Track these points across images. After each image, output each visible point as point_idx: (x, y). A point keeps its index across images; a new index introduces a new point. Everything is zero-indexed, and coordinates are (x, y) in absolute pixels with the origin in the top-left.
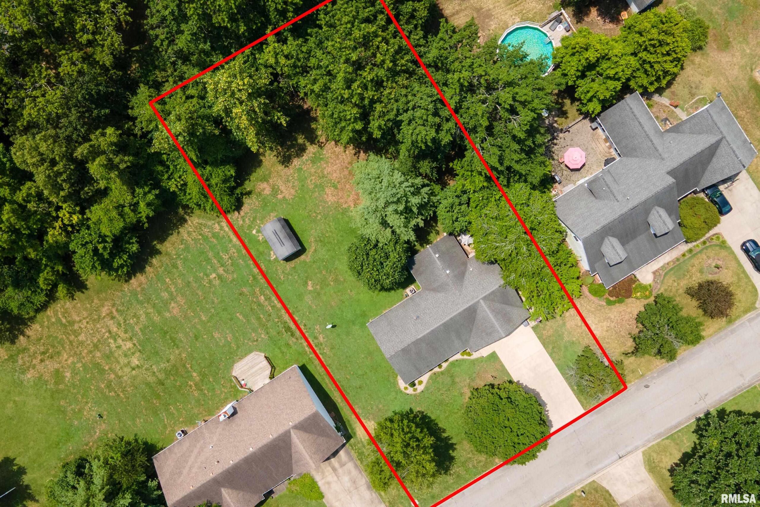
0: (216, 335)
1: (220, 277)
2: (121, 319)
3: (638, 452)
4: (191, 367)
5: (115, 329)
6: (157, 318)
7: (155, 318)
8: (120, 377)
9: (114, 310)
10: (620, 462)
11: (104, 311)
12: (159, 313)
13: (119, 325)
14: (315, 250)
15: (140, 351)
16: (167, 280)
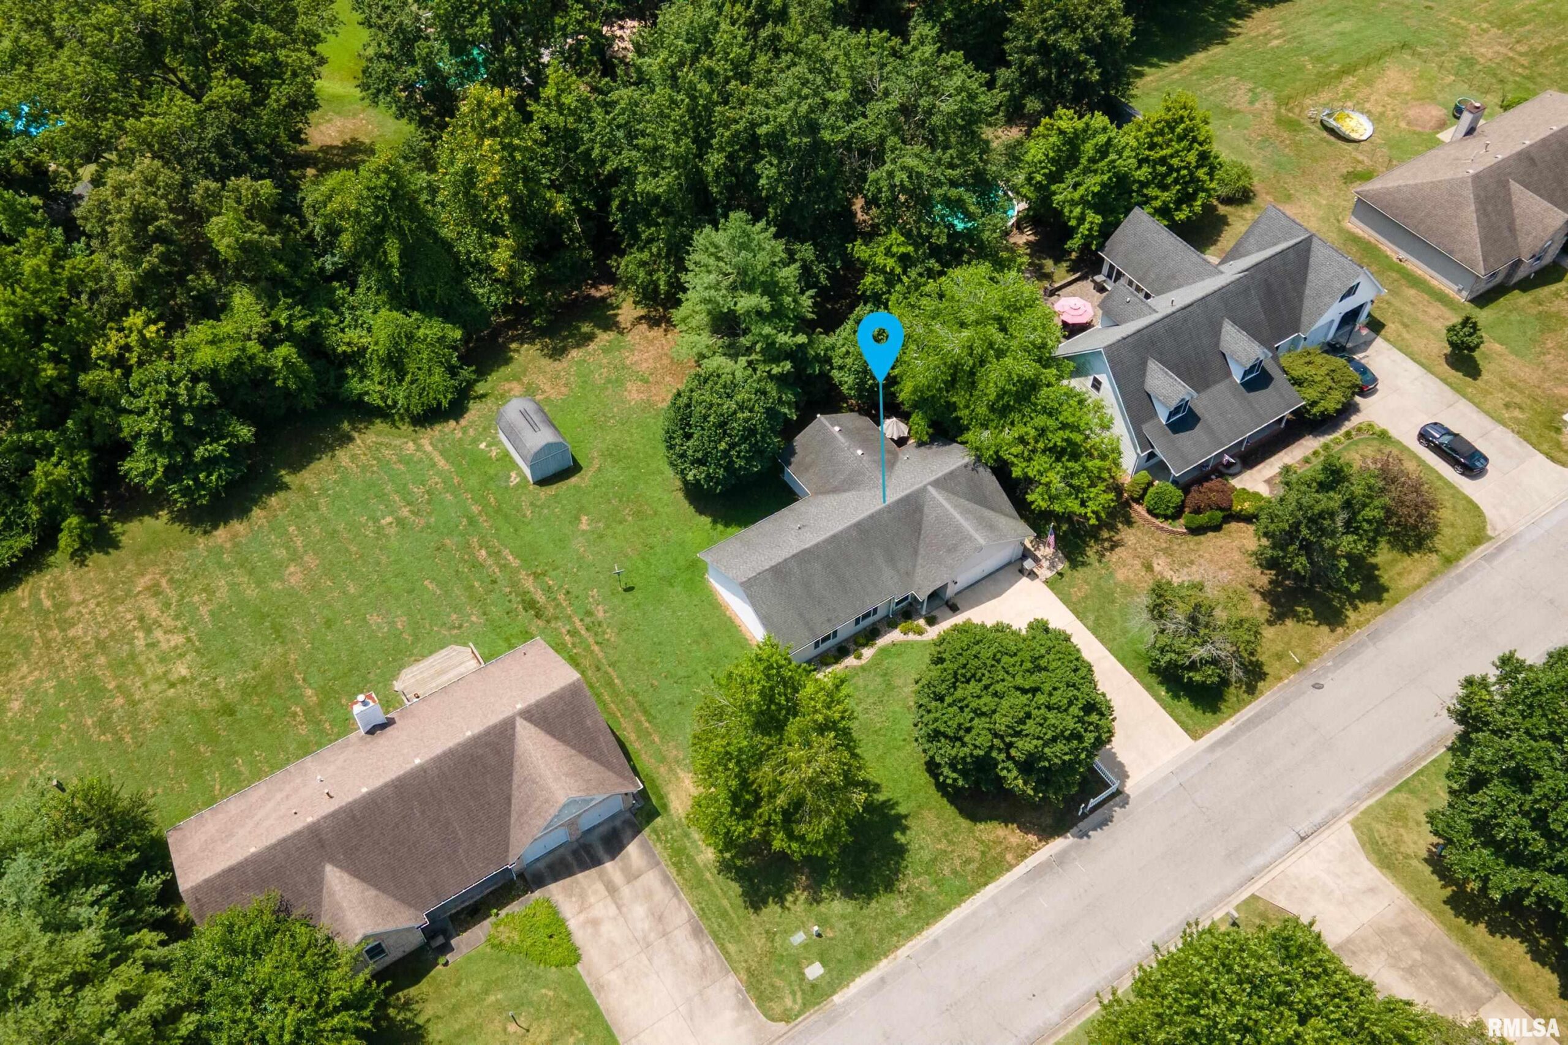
0: (374, 619)
1: (400, 522)
2: (173, 595)
3: (1341, 823)
4: (304, 680)
5: (155, 613)
6: (252, 592)
7: (249, 591)
8: (134, 704)
9: (164, 582)
10: (1304, 848)
11: (142, 583)
12: (259, 584)
13: (168, 605)
14: (599, 470)
15: (197, 651)
16: (291, 529)
